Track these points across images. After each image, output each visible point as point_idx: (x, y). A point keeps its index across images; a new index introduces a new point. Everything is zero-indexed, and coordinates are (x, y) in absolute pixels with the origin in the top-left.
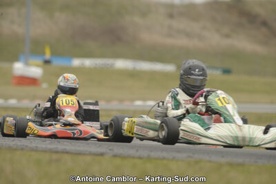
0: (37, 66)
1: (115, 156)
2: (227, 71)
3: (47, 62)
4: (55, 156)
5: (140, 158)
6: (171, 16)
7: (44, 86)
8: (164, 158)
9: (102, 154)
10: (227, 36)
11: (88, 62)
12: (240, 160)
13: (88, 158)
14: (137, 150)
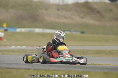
0: (2, 32)
1: (35, 69)
2: (83, 33)
3: (6, 30)
4: (9, 70)
5: (45, 70)
6: (58, 10)
7: (5, 40)
8: (55, 70)
9: (29, 69)
10: (83, 18)
11: (23, 30)
12: (88, 70)
13: (23, 71)
14: (44, 67)
